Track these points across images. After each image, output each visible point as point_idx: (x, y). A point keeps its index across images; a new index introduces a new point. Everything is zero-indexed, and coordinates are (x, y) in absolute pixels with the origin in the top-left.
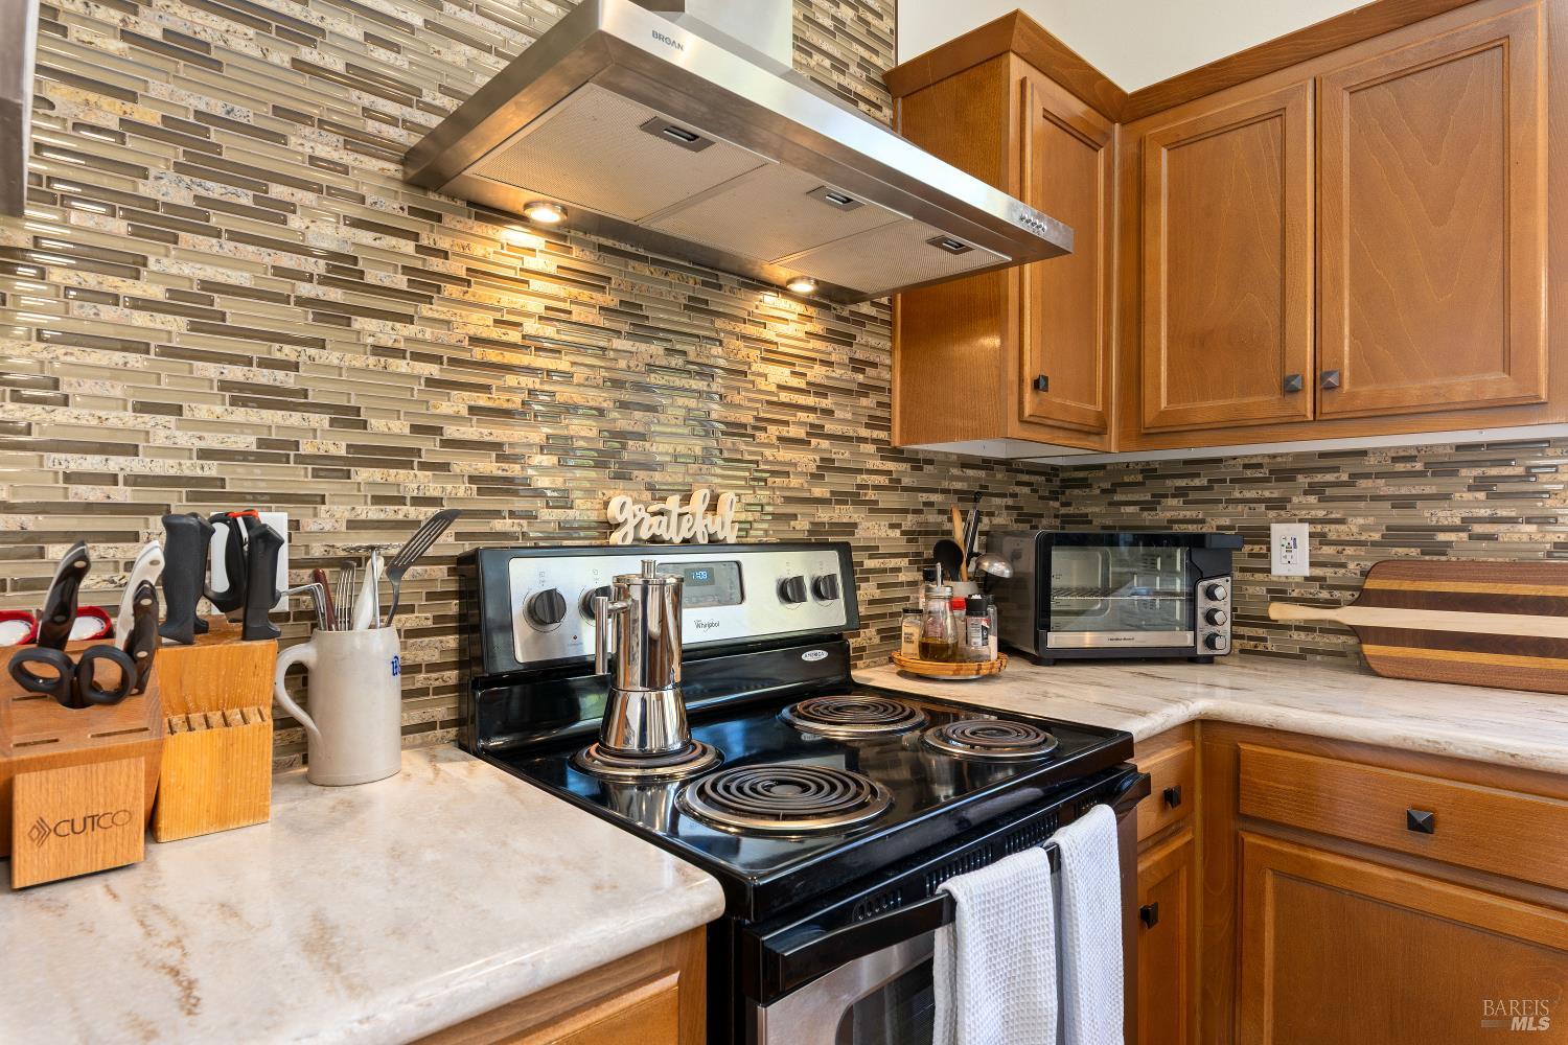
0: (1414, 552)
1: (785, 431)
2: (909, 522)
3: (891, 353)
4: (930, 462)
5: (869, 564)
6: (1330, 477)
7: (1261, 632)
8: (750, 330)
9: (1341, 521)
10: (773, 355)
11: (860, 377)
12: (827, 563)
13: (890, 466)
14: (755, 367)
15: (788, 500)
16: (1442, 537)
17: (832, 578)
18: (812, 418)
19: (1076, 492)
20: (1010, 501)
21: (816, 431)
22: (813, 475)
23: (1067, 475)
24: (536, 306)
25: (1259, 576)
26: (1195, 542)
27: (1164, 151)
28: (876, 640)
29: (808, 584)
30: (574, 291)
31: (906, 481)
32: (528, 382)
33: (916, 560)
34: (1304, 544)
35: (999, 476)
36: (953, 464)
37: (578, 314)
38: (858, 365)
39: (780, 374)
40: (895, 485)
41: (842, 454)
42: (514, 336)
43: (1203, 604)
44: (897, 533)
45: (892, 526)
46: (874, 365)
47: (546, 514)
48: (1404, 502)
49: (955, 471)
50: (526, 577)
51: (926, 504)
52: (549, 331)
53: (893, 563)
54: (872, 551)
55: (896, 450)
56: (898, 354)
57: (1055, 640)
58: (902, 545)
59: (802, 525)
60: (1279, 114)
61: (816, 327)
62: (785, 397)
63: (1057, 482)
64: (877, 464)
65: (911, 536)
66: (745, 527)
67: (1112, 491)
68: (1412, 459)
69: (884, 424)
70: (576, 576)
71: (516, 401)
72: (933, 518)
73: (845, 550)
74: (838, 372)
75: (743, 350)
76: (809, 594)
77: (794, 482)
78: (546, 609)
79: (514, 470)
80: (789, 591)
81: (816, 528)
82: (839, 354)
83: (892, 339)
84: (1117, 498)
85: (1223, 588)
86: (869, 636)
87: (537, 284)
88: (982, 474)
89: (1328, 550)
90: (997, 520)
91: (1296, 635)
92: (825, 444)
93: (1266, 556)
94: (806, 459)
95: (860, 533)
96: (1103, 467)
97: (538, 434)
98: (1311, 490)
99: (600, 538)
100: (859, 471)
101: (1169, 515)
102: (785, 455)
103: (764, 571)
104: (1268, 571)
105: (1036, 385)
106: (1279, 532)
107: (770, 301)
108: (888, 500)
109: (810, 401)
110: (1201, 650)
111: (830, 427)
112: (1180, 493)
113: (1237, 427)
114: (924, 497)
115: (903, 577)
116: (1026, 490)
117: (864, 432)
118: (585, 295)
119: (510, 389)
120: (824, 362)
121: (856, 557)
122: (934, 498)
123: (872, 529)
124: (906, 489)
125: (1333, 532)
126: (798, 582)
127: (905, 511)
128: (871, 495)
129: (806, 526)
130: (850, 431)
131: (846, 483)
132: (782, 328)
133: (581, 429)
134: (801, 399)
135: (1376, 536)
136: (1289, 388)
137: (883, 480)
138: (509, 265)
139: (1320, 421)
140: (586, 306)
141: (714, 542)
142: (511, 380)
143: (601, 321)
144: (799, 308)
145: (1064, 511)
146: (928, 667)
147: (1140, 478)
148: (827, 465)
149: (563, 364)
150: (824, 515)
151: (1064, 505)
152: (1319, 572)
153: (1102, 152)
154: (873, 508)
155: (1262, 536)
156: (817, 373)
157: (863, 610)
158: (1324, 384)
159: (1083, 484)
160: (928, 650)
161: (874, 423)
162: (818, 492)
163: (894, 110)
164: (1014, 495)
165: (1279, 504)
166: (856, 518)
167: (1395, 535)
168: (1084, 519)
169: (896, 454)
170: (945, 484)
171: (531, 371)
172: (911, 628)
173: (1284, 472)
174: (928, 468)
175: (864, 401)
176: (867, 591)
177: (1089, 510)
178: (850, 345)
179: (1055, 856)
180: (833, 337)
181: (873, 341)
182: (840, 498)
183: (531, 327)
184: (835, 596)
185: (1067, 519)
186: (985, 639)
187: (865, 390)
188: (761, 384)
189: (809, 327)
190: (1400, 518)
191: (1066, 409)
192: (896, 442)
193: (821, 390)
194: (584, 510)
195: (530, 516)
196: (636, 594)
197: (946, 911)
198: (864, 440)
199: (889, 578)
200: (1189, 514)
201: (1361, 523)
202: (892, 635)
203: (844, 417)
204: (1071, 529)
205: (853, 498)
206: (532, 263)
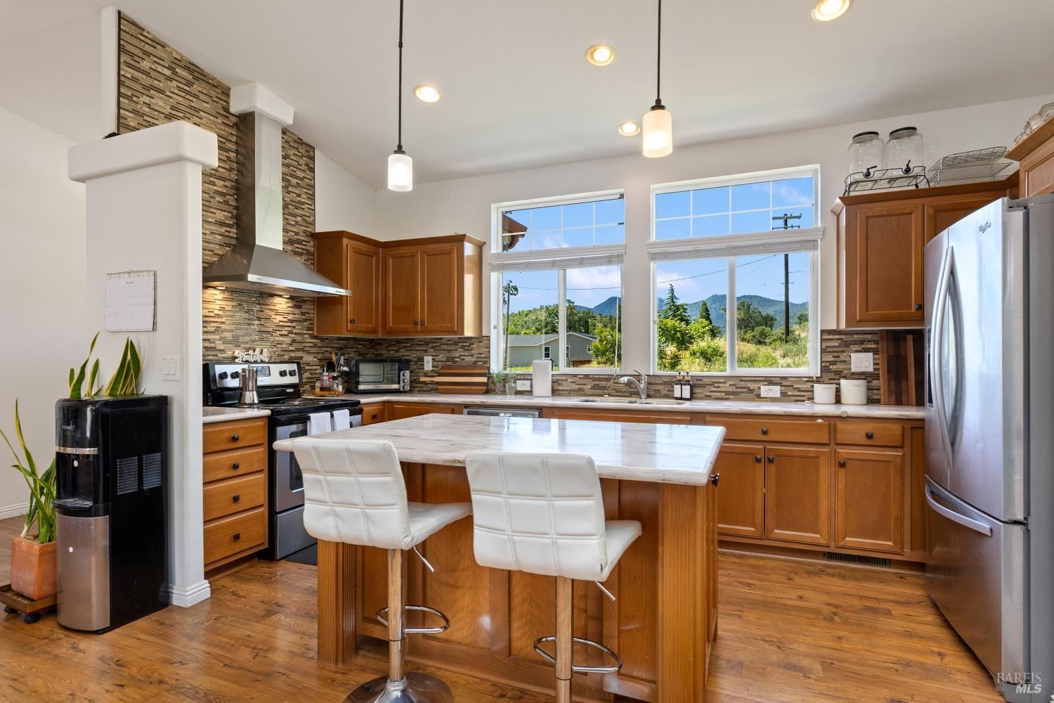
0: (451, 363)
1: (281, 333)
2: (320, 356)
3: (314, 309)
4: (327, 339)
5: (307, 368)
6: (436, 345)
7: (422, 385)
8: (272, 308)
9: (438, 356)
10: (277, 313)
11: (304, 317)
12: (294, 367)
13: (313, 341)
14: (273, 317)
15: (282, 351)
16: (456, 360)
17: (295, 370)
18: (289, 329)
19: (380, 347)
20: (355, 350)
21: (291, 332)
22: (290, 344)
23: (376, 341)
24: (218, 307)
25: (422, 370)
26: (399, 361)
27: (391, 259)
28: (309, 389)
29: (288, 372)
30: (226, 303)
31: (318, 345)
32: (215, 324)
33: (322, 367)
34: (431, 361)
35: (351, 342)
36: (335, 339)
37: (227, 308)
38: (303, 314)
39: (280, 318)
40: (315, 346)
41: (298, 338)
42: (212, 314)
43: (402, 378)
44: (316, 359)
45: (314, 357)
46: (308, 313)
47: (220, 355)
48: (449, 351)
49: (335, 341)
50: (219, 369)
51: (326, 351)
52: (221, 313)
53: (315, 367)
54: (308, 364)
55: (315, 336)
56: (316, 310)
57: (362, 387)
58: (318, 363)
59: (286, 357)
60: (413, 256)
61: (290, 305)
62: (281, 324)
63: (373, 344)
64: (310, 340)
65: (321, 360)
66: (270, 358)
67: (388, 347)
68: (450, 340)
69: (312, 329)
70: (230, 369)
71: (213, 329)
72: (328, 355)
73: (298, 364)
74: (297, 316)
75: (269, 312)
76: (288, 375)
77: (284, 346)
78: (223, 376)
79: (213, 345)
80: (283, 374)
81: (291, 358)
82: (297, 311)
83: (314, 306)
84: (390, 349)
85: (407, 373)
86: (307, 387)
87: (217, 302)
88: (345, 342)
89: (436, 363)
90: (350, 355)
91: (430, 386)
92: (293, 336)
93: (423, 365)
94: (288, 340)
95: (304, 359)
96: (385, 339)
97: (218, 337)
98: (433, 347)
99: (233, 360)
100: (304, 342)
101: (401, 354)
102: (281, 339)
103: (276, 369)
104: (423, 369)
105: (351, 321)
106: (426, 358)
107: (277, 300)
108: (312, 350)
109: (289, 324)
110: (402, 389)
111: (294, 331)
112: (405, 347)
113: (406, 332)
114: (325, 349)
115: (318, 372)
116: (361, 346)
117: (305, 332)
118: (229, 303)
119: (212, 327)
120: (293, 314)
121: (302, 366)
122: (328, 349)
123: (308, 358)
124: (318, 347)
125: (437, 358)
126: (285, 372)
127: (319, 353)
128: (308, 349)
129: (288, 357)
130: (300, 331)
131: (300, 346)
132: (281, 306)
133: (228, 335)
134: (286, 324)
135: (444, 360)
136: (416, 323)
137: (312, 345)
138: (211, 298)
139: (422, 332)
140: (228, 306)
141: (262, 362)
142: (212, 324)
143: (232, 309)
144: (286, 300)
145: (375, 352)
146: (323, 393)
147: (395, 343)
148: (294, 341)
149: (223, 320)
150: (293, 355)
151: (376, 350)
152: (434, 369)
153: (374, 258)
154: (308, 352)
155: (422, 360)
156: (291, 317)
157: (304, 380)
158: (423, 323)
159: (381, 344)
160: (322, 389)
161: (308, 329)
162: (291, 348)
163: (314, 241)
164: (357, 348)
165: (426, 351)
166: (303, 355)
167: (449, 359)
168: (381, 355)
169: (316, 337)
170: (332, 345)
171: (216, 322)
172: (318, 384)
173: (427, 343)
174: (326, 341)
175: (305, 323)
176: (306, 375)
177: (383, 352)
178: (300, 308)
179: (332, 416)
180: (294, 307)
181: (308, 307)
182: (298, 350)
183: (216, 312)
184: (295, 375)
185: (376, 355)
186: (338, 386)
187: (305, 320)
188: (274, 320)
189: (288, 305)
190: (448, 355)
191: (361, 327)
192: (315, 334)
193: (291, 321)
194: (229, 354)
195: (216, 356)
196: (247, 372)
197: (309, 418)
198: (305, 334)
199: (313, 372)
200: (406, 354)
201: (442, 357)
202: (313, 387)
203: (299, 328)
204: (378, 358)
205: (302, 350)
206: (216, 297)
